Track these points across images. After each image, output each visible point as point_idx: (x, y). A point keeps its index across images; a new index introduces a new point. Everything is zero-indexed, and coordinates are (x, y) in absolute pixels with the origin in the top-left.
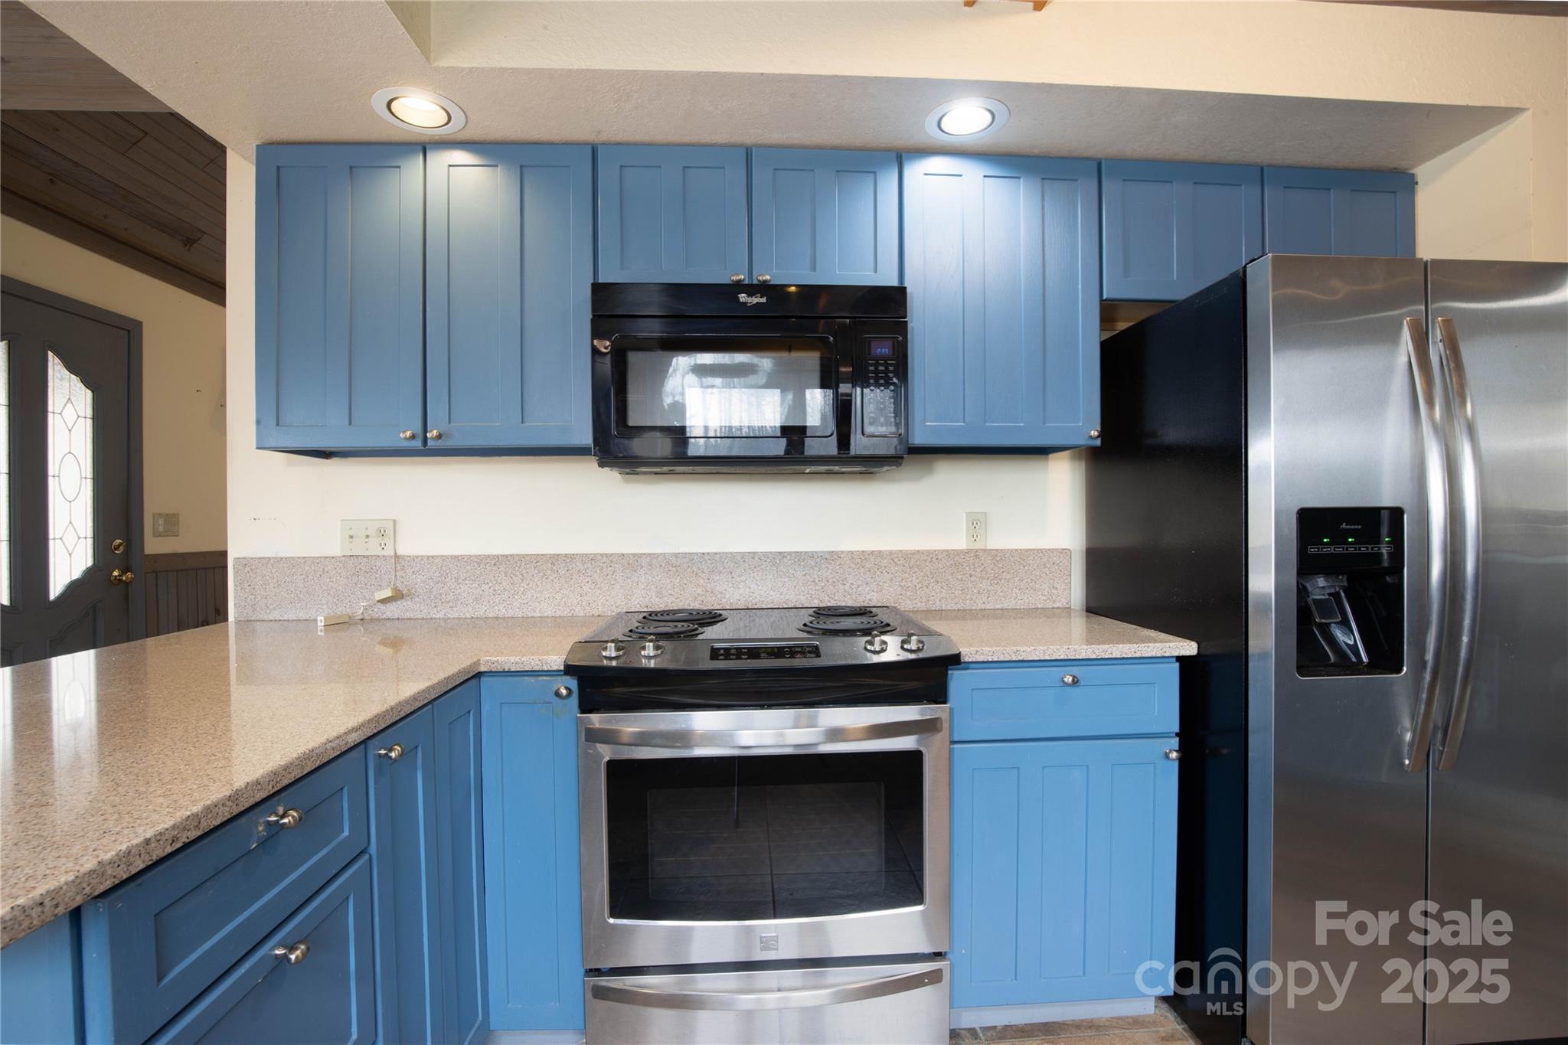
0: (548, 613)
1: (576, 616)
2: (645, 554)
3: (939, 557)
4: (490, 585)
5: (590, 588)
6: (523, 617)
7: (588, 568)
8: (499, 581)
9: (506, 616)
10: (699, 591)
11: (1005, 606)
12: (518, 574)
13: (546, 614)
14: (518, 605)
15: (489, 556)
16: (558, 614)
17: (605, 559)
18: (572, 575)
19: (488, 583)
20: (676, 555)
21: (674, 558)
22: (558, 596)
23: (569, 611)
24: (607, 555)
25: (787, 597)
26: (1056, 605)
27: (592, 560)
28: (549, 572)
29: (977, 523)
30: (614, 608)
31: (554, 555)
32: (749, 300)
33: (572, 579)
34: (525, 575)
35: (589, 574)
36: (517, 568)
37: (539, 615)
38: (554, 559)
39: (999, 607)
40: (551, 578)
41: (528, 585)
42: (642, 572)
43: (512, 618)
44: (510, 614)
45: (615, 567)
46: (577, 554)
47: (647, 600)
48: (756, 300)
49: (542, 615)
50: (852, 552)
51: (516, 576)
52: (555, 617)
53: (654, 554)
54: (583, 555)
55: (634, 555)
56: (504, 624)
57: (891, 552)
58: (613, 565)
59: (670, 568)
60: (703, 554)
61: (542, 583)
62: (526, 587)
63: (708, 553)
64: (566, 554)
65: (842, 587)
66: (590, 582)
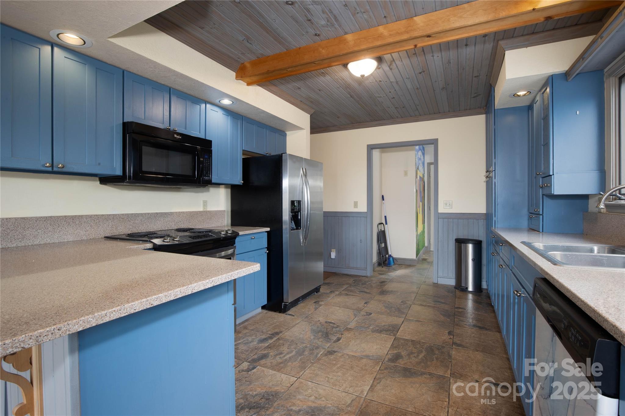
0: (71, 240)
1: (83, 240)
2: (111, 214)
3: (198, 213)
4: (42, 230)
5: (90, 228)
6: (59, 242)
7: (89, 221)
8: (47, 228)
9: (50, 242)
10: (131, 227)
11: (212, 226)
12: (56, 224)
13: (70, 240)
14: (56, 238)
15: (42, 217)
16: (75, 239)
17: (96, 217)
18: (82, 223)
19: (41, 229)
20: (123, 215)
21: (122, 216)
22: (75, 232)
23: (80, 238)
24: (97, 215)
25: (159, 227)
26: (223, 225)
27: (90, 217)
28: (71, 223)
29: (205, 203)
30: (99, 235)
31: (74, 216)
32: (177, 137)
33: (81, 225)
34: (60, 225)
35: (89, 223)
36: (56, 222)
37: (66, 241)
38: (73, 218)
39: (211, 226)
40: (72, 225)
41: (62, 229)
42: (110, 221)
43: (53, 243)
44: (53, 241)
45: (100, 220)
46: (84, 215)
47: (112, 231)
48: (178, 137)
49: (68, 241)
50: (176, 212)
51: (55, 225)
52: (74, 241)
53: (115, 214)
54: (86, 215)
55: (107, 215)
56: (49, 246)
57: (186, 212)
58: (99, 219)
59: (121, 219)
60: (132, 214)
61: (68, 227)
62: (60, 229)
63: (134, 214)
64: (79, 216)
65: (174, 223)
66: (89, 226)
